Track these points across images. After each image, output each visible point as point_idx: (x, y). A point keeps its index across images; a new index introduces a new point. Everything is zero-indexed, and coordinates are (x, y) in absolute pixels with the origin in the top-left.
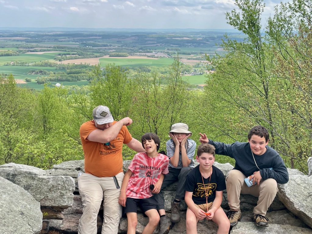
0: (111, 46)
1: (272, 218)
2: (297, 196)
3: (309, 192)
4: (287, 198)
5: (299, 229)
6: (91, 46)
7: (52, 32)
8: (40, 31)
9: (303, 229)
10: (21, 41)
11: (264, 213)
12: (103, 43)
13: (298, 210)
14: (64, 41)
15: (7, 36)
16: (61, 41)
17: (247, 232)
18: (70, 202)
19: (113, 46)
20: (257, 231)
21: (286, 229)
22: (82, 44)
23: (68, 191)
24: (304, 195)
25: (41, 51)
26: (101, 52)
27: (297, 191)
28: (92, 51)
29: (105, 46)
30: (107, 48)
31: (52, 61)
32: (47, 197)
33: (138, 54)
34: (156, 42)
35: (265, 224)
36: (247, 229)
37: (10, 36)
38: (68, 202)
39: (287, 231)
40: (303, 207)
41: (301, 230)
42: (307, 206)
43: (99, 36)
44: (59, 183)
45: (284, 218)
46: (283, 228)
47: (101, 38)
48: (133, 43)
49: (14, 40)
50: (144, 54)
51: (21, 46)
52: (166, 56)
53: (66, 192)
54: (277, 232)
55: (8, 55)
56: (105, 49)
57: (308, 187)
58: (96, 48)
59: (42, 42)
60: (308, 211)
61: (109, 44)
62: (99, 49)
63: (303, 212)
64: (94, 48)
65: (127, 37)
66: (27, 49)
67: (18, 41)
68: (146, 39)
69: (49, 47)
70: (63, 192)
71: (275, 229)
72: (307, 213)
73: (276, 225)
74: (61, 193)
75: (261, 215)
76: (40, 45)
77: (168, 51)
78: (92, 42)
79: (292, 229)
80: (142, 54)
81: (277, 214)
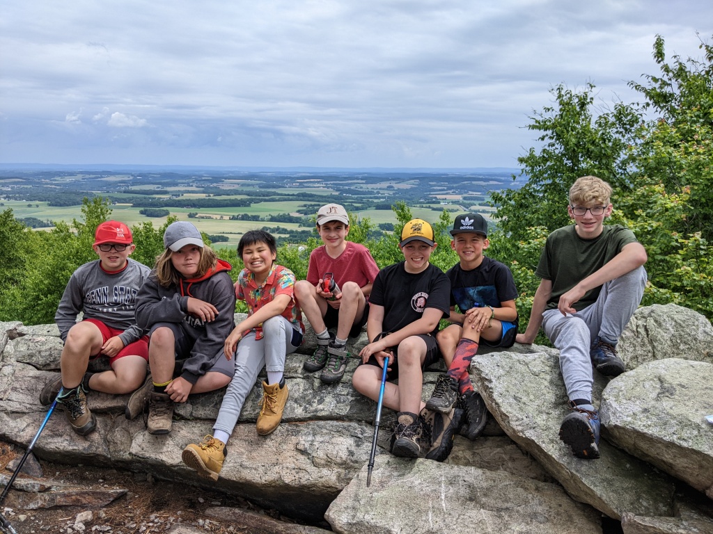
0: (378, 193)
1: (474, 453)
2: (524, 399)
4: (496, 404)
5: (531, 484)
9: (541, 484)
13: (521, 434)
19: (381, 194)
21: (494, 482)
22: (337, 191)
24: (545, 400)
26: (364, 203)
27: (526, 389)
28: (351, 201)
34: (445, 188)
36: (395, 474)
40: (534, 428)
41: (533, 487)
42: (548, 428)
43: (362, 179)
45: (504, 456)
46: (488, 479)
47: (364, 181)
60: (546, 441)
61: (375, 191)
63: (533, 441)
64: (354, 196)
65: (403, 180)
66: (261, 198)
69: (291, 196)
71: (467, 479)
73: (472, 470)
81: (489, 444)
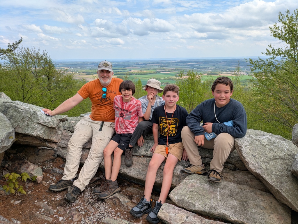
0: (209, 68)
1: (234, 177)
2: (257, 156)
3: (275, 155)
4: (244, 157)
5: (258, 192)
6: (196, 68)
7: (175, 60)
8: (168, 60)
10: (158, 66)
11: (220, 169)
12: (204, 67)
14: (181, 66)
15: (151, 64)
16: (180, 66)
17: (197, 185)
18: (32, 132)
19: (210, 68)
20: (208, 186)
21: (242, 190)
22: (191, 67)
23: (33, 123)
24: (267, 157)
25: (168, 71)
26: (202, 72)
27: (258, 152)
28: (197, 71)
29: (205, 68)
30: (206, 69)
31: (173, 77)
32: (19, 125)
33: (226, 73)
35: (215, 179)
36: (198, 182)
37: (152, 64)
38: (30, 131)
39: (242, 192)
40: (260, 169)
41: (259, 194)
42: (267, 169)
43: (202, 62)
44: (28, 115)
45: (247, 179)
46: (239, 188)
47: (203, 63)
48: (223, 66)
49: (155, 66)
50: (230, 73)
51: (158, 69)
52: (245, 74)
53: (31, 123)
54: (230, 190)
55: (151, 74)
56: (205, 70)
57: (275, 150)
58: (199, 69)
59: (169, 66)
60: (266, 175)
61: (207, 67)
62: (201, 70)
63: (260, 174)
64: (198, 69)
65: (220, 62)
66: (161, 70)
67: (156, 66)
68: (232, 63)
69: (173, 69)
70: (29, 123)
71: (229, 187)
72: (264, 177)
73: (232, 184)
74: (28, 123)
75: (216, 171)
76: (168, 68)
77: (247, 71)
78: (197, 66)
79: (250, 191)
80: (229, 73)
81: (241, 173)
